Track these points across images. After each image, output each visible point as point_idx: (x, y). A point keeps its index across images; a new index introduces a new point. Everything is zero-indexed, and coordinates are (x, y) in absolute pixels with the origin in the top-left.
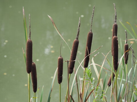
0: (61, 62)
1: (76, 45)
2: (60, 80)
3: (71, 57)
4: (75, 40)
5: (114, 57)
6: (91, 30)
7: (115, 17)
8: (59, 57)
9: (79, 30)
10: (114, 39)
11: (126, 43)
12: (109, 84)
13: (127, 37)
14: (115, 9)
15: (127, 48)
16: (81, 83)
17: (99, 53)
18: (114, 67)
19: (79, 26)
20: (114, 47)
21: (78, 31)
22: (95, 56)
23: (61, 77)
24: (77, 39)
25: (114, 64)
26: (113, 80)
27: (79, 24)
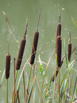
0: (8, 59)
1: (24, 43)
2: (7, 76)
3: (19, 54)
4: (23, 38)
5: (57, 55)
6: (38, 30)
7: (59, 17)
8: (7, 55)
9: (26, 29)
10: (58, 39)
11: (70, 42)
12: (53, 80)
13: (70, 36)
14: (60, 10)
15: (70, 46)
16: (27, 78)
17: (45, 51)
18: (58, 64)
19: (27, 26)
20: (57, 46)
21: (25, 31)
22: (42, 53)
23: (8, 73)
24: (25, 38)
25: (57, 62)
26: (56, 76)
27: (26, 24)
